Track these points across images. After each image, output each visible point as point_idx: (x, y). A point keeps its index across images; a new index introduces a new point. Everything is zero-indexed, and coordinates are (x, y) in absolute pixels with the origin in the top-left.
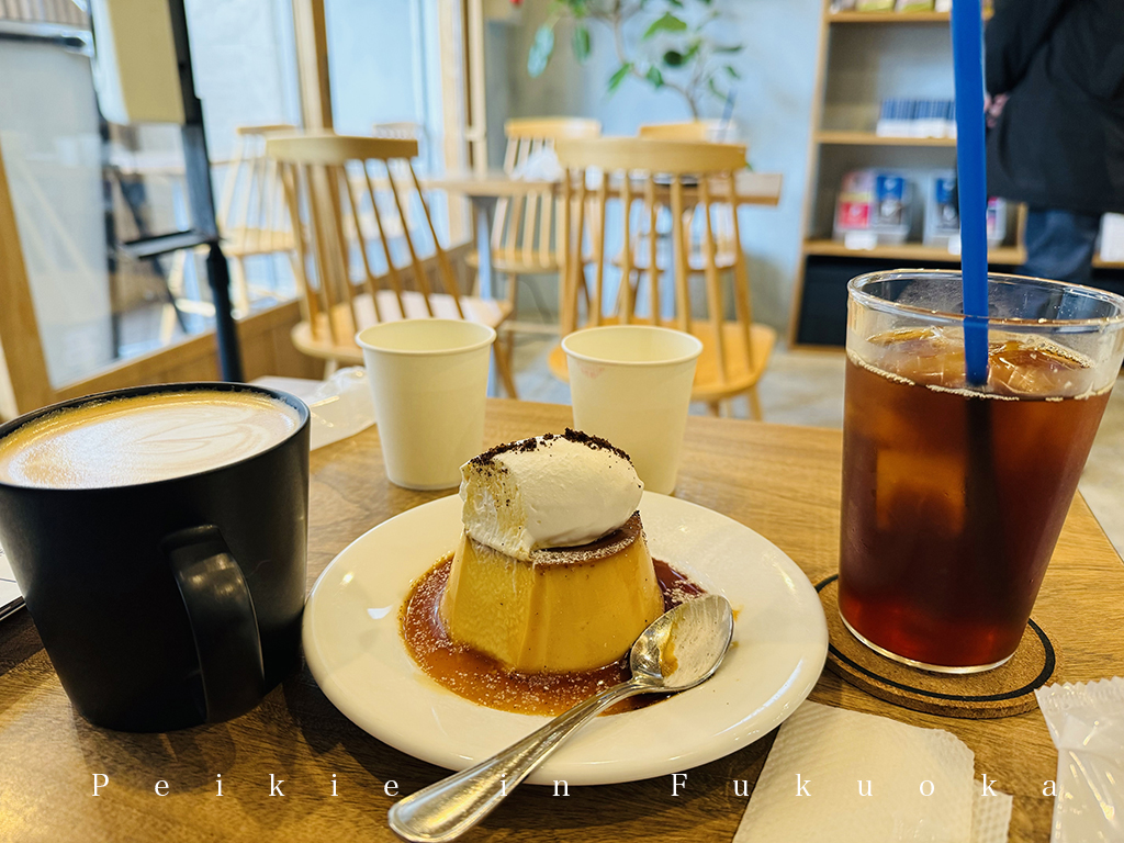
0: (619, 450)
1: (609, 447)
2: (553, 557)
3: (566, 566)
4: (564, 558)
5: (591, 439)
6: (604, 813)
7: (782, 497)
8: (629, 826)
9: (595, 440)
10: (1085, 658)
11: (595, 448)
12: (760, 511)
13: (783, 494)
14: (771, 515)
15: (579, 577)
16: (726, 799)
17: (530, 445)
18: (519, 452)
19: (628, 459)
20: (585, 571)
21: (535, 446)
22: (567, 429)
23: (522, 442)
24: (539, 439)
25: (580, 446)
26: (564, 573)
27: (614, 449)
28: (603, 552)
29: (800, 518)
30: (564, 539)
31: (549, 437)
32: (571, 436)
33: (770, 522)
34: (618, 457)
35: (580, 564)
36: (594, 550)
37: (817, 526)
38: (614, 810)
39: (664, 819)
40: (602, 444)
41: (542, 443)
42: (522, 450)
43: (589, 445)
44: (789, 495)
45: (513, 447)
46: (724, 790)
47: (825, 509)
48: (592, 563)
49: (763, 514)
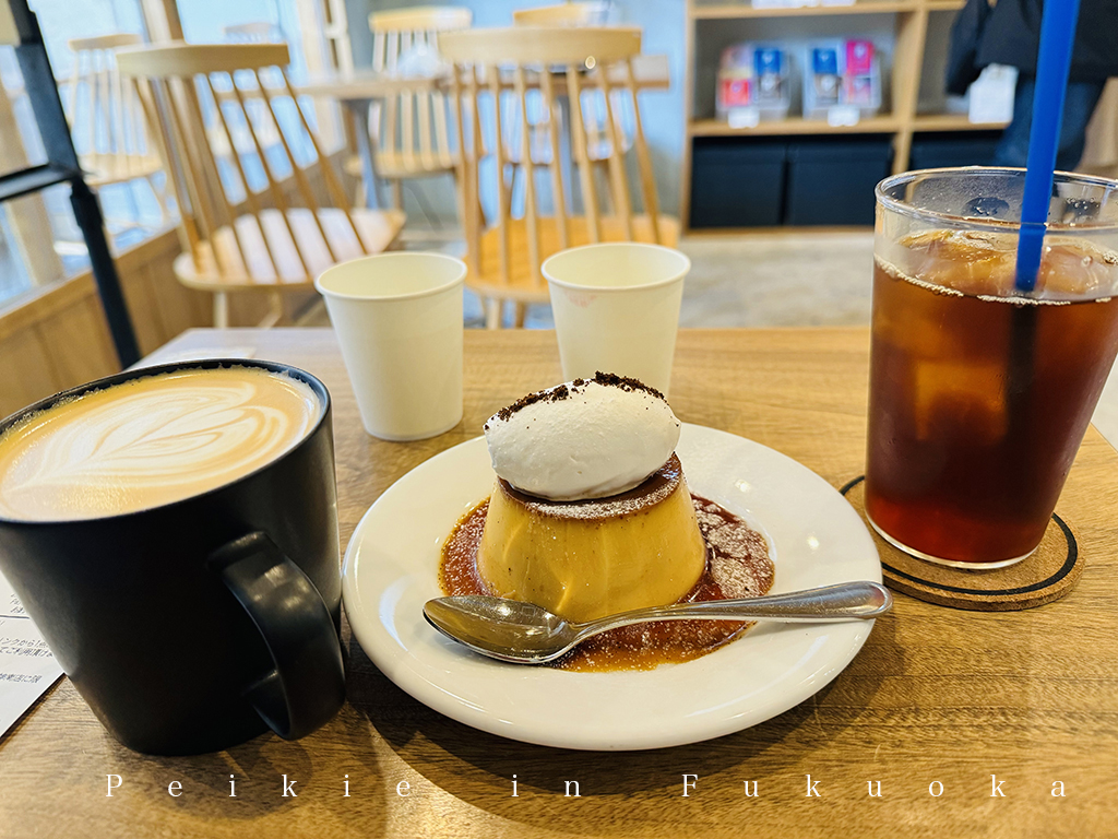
0: (652, 390)
1: (642, 387)
2: (605, 509)
3: (621, 517)
4: (617, 508)
5: (623, 380)
6: (708, 762)
7: (773, 405)
8: (736, 771)
9: (626, 381)
10: (1098, 535)
11: (628, 390)
12: (757, 423)
13: (773, 401)
14: (767, 426)
15: (634, 527)
16: (819, 727)
17: (561, 393)
18: (550, 401)
19: (662, 397)
20: (640, 519)
21: (567, 394)
22: (598, 373)
23: (552, 390)
24: (570, 386)
25: (612, 389)
26: (619, 524)
27: (647, 388)
28: (654, 497)
29: (797, 426)
30: (606, 488)
31: (579, 382)
32: (602, 379)
33: (769, 433)
34: (652, 397)
35: (635, 514)
36: (644, 496)
37: (815, 432)
38: (717, 757)
39: (769, 758)
40: (635, 385)
41: (573, 390)
42: (554, 399)
43: (622, 387)
44: (779, 402)
45: (543, 397)
46: (814, 718)
47: (817, 414)
48: (646, 510)
49: (760, 426)
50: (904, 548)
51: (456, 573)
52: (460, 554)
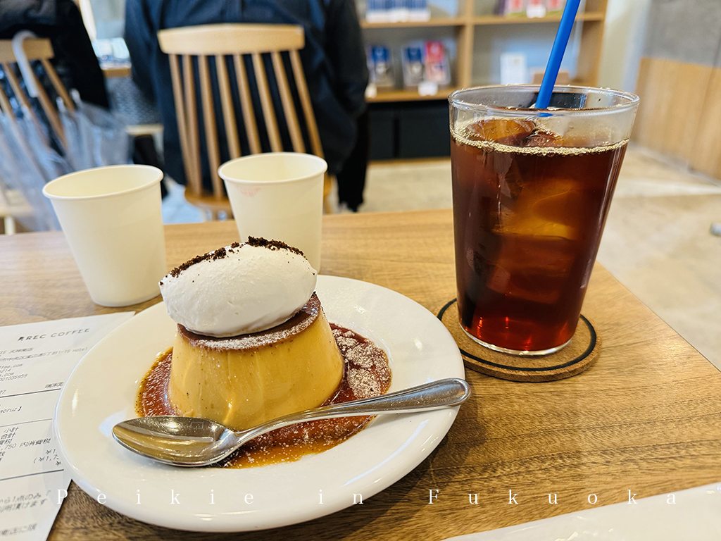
0: (294, 249)
1: (285, 247)
2: (259, 341)
3: (271, 345)
4: (268, 339)
5: (271, 242)
6: (356, 524)
7: (392, 261)
8: (377, 529)
9: (273, 243)
11: (274, 249)
12: (382, 273)
13: (392, 258)
14: (389, 275)
15: (282, 353)
16: (435, 485)
17: (221, 254)
18: (212, 260)
19: (302, 254)
20: (286, 346)
21: (225, 254)
22: (250, 238)
23: (213, 252)
24: (228, 248)
25: (262, 249)
26: (269, 352)
27: (289, 247)
28: (297, 329)
29: (408, 273)
30: (260, 324)
31: (236, 245)
32: (253, 242)
33: (390, 279)
34: (294, 254)
35: (281, 342)
36: (290, 328)
37: (420, 276)
38: (362, 520)
39: (400, 515)
40: (280, 245)
41: (230, 251)
42: (215, 258)
43: (270, 248)
44: (395, 259)
45: (206, 257)
46: (432, 479)
47: (421, 264)
48: (291, 339)
49: (385, 275)
50: (487, 345)
51: (151, 399)
52: (155, 385)
